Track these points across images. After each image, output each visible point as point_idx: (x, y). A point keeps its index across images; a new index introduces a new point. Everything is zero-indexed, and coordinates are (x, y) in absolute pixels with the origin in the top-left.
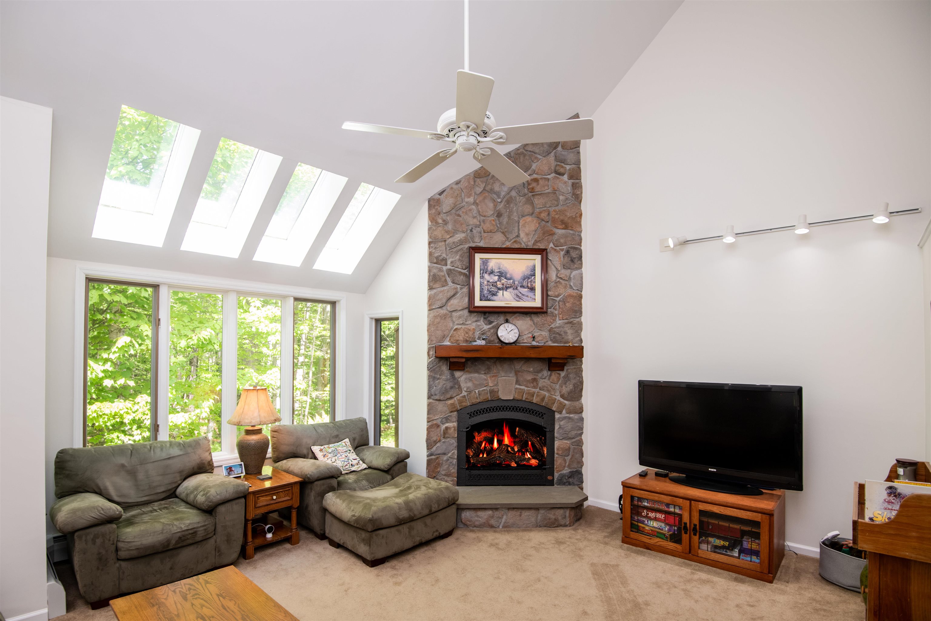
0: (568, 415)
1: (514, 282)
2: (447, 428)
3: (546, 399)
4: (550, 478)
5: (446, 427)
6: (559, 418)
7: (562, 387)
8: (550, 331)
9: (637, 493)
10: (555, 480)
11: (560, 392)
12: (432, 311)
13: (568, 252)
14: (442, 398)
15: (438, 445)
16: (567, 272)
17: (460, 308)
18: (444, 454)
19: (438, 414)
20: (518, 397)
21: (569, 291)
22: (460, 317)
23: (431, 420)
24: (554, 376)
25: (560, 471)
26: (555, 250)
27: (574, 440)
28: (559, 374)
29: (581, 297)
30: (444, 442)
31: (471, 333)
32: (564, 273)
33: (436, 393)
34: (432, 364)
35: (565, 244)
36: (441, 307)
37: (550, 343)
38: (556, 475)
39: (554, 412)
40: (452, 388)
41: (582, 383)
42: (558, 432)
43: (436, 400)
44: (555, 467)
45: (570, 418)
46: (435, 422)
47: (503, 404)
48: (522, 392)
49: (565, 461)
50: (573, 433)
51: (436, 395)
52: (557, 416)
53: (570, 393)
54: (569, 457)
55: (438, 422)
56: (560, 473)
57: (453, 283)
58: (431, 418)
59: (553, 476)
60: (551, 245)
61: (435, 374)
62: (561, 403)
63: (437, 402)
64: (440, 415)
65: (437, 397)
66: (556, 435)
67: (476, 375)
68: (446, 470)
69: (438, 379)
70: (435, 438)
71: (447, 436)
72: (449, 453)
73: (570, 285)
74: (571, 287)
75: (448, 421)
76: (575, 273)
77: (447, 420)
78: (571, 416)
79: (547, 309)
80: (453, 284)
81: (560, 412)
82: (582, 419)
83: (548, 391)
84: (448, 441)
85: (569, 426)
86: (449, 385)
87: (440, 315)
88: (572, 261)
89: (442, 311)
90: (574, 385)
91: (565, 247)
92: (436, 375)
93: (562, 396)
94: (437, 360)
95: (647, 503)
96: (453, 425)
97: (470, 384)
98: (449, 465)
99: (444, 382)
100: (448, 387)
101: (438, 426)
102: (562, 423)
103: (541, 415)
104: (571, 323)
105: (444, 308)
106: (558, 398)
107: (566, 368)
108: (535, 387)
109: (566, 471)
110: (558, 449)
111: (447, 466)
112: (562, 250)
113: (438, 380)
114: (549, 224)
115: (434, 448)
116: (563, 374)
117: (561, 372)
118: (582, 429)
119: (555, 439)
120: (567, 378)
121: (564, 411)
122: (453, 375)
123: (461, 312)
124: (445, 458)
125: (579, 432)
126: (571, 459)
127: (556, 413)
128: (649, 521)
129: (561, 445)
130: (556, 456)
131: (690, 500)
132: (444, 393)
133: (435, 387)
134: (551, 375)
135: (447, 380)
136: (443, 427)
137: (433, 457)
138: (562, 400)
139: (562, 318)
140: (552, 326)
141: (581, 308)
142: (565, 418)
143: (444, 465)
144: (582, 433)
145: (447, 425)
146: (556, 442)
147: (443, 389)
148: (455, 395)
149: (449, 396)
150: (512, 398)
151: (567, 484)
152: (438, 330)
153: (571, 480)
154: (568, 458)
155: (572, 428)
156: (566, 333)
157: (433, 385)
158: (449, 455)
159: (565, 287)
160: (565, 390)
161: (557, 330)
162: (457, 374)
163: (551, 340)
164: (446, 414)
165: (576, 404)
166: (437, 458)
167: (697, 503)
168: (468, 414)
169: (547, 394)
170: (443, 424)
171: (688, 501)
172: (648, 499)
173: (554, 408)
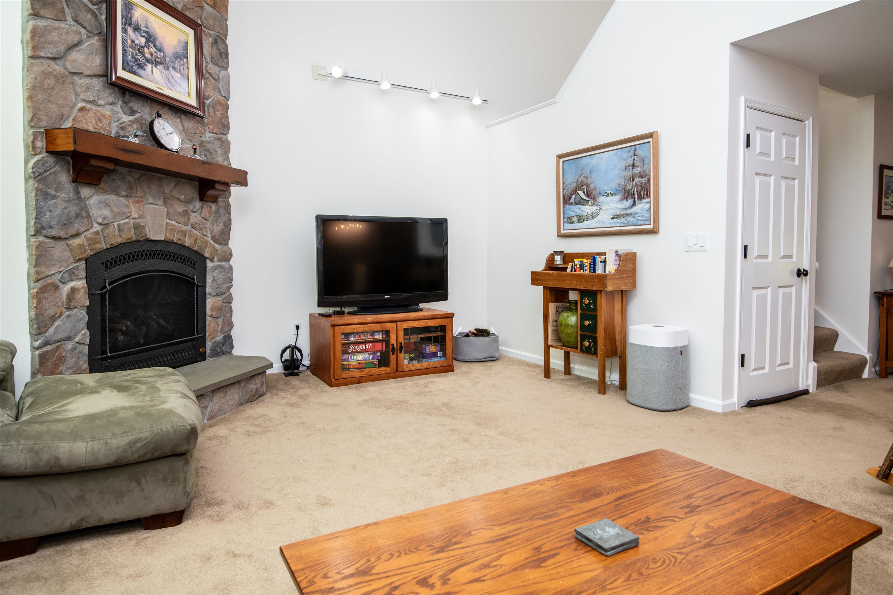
0: (219, 263)
1: (164, 56)
2: (73, 290)
3: (198, 241)
4: (203, 350)
5: (71, 288)
6: (211, 268)
7: (213, 225)
8: (201, 144)
10: (208, 351)
11: (212, 232)
12: (37, 61)
13: (216, 41)
14: (62, 234)
15: (58, 323)
16: (216, 69)
17: (88, 72)
18: (69, 338)
19: (55, 265)
20: (170, 237)
21: (218, 95)
22: (88, 88)
23: (43, 276)
24: (206, 209)
25: (214, 338)
26: (204, 31)
27: (224, 296)
28: (211, 207)
29: (228, 108)
30: (68, 317)
31: (106, 122)
32: (212, 67)
33: (53, 223)
34: (42, 165)
35: (213, 28)
36: (54, 59)
38: (208, 344)
39: (206, 258)
40: (78, 216)
41: (230, 221)
42: (212, 287)
43: (54, 238)
44: (208, 334)
45: (221, 267)
46: (50, 280)
47: (150, 247)
48: (173, 230)
49: (217, 323)
50: (224, 287)
51: (51, 227)
52: (209, 264)
53: (220, 233)
54: (222, 318)
55: (55, 279)
56: (213, 341)
57: (76, 21)
58: (43, 272)
59: (206, 347)
61: (48, 186)
62: (212, 247)
63: (53, 243)
64: (58, 266)
65: (54, 232)
66: (208, 289)
67: (113, 197)
68: (73, 367)
69: (54, 197)
70: (51, 312)
71: (73, 304)
72: (76, 335)
73: (219, 88)
74: (220, 91)
75: (73, 277)
76: (223, 73)
77: (72, 275)
78: (223, 263)
80: (74, 23)
81: (212, 259)
82: (231, 268)
83: (200, 230)
84: (76, 314)
85: (220, 279)
86: (73, 209)
87: (55, 73)
88: (220, 55)
89: (57, 68)
90: (224, 222)
91: (212, 33)
92: (49, 190)
93: (213, 238)
94: (51, 160)
96: (81, 284)
97: (106, 212)
98: (78, 358)
99: (65, 205)
100: (72, 214)
101: (56, 288)
102: (215, 273)
103: (192, 264)
104: (220, 139)
105: (59, 62)
106: (210, 239)
107: (218, 199)
108: (186, 224)
109: (219, 337)
110: (212, 310)
111: (75, 359)
113: (52, 199)
115: (52, 330)
116: (214, 207)
117: (212, 205)
118: (231, 280)
119: (207, 296)
120: (217, 212)
121: (215, 258)
122: (78, 193)
123: (88, 80)
124: (69, 345)
125: (229, 284)
126: (223, 320)
127: (208, 261)
129: (215, 303)
130: (208, 319)
132: (65, 224)
133: (48, 213)
134: (202, 208)
135: (69, 201)
136: (66, 289)
137: (49, 348)
138: (213, 243)
139: (212, 130)
140: (203, 138)
141: (228, 122)
142: (217, 267)
143: (67, 359)
144: (232, 286)
145: (72, 284)
146: (208, 301)
147: (65, 217)
148: (82, 229)
149: (73, 231)
150: (163, 238)
151: (220, 354)
152: (49, 101)
153: (222, 348)
154: (220, 320)
155: (224, 280)
156: (216, 152)
157: (45, 209)
158: (77, 339)
159: (213, 88)
160: (216, 229)
161: (207, 145)
162: (86, 191)
164: (69, 265)
165: (226, 247)
166: (58, 348)
167: (402, 322)
168: (103, 264)
169: (199, 234)
170: (64, 283)
171: (395, 324)
172: (353, 333)
173: (207, 255)
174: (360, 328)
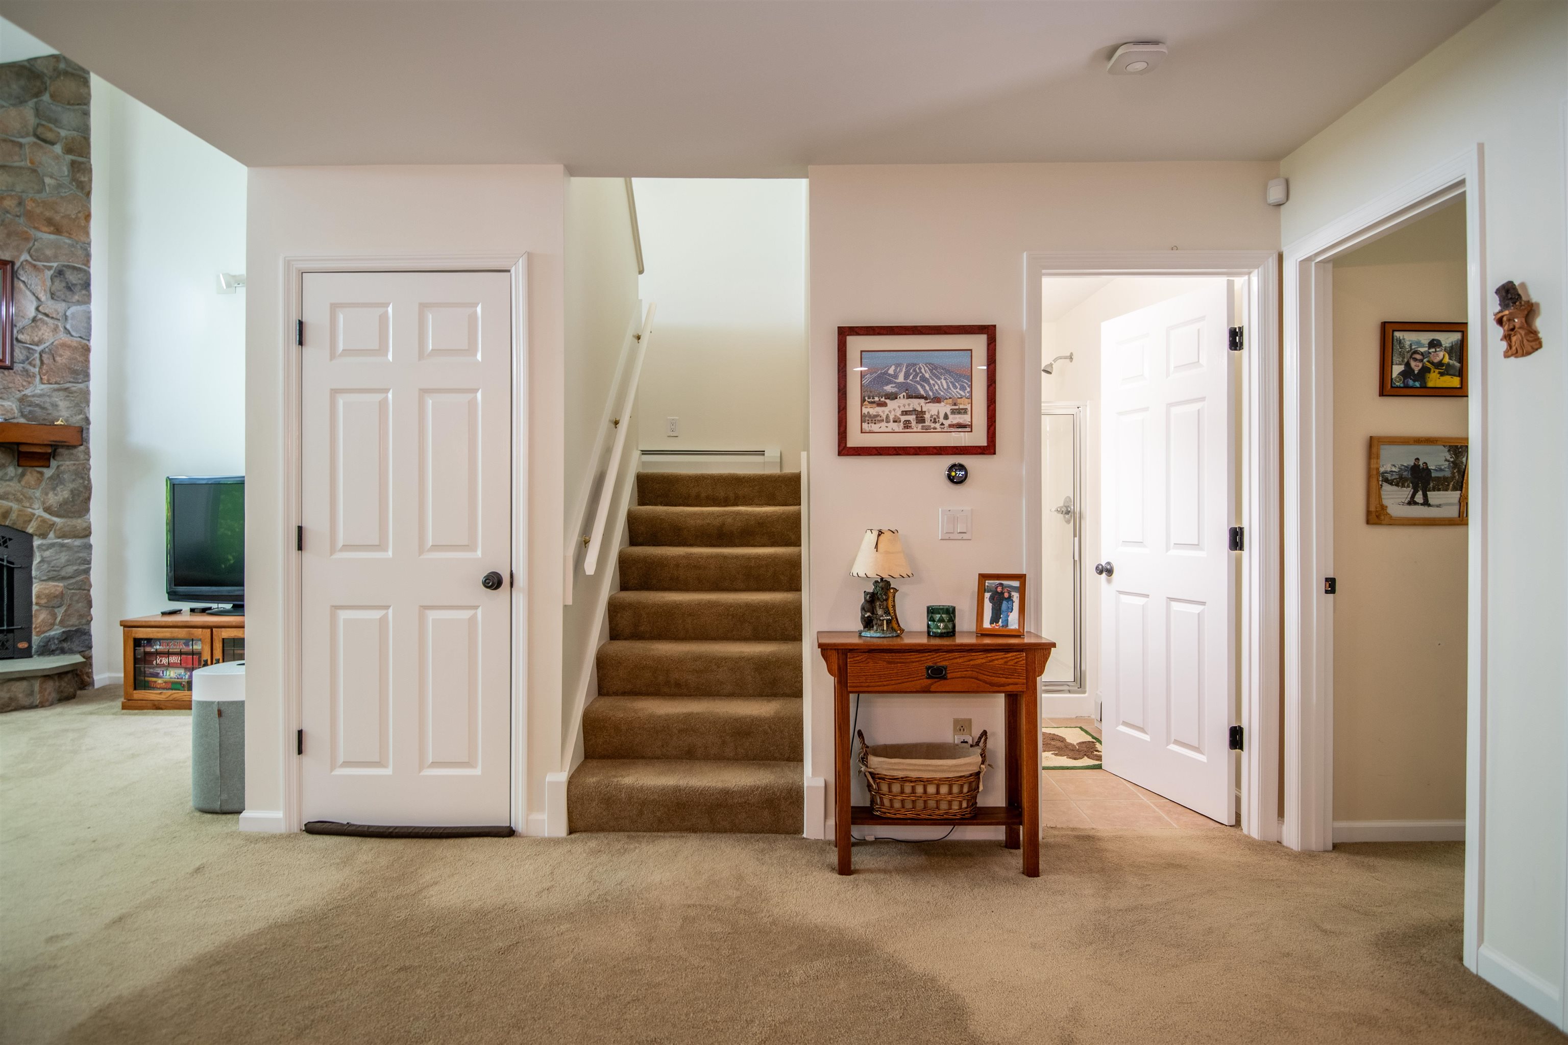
0: (59, 540)
3: (13, 516)
4: (23, 645)
6: (39, 547)
7: (47, 494)
8: (22, 400)
9: (141, 633)
10: (34, 647)
11: (44, 503)
13: (60, 273)
16: (61, 306)
21: (62, 337)
24: (31, 477)
25: (44, 632)
26: (35, 266)
27: (73, 581)
28: (42, 473)
29: (87, 350)
32: (50, 306)
35: (56, 257)
37: (22, 420)
38: (35, 639)
39: (31, 536)
41: (88, 488)
42: (38, 568)
44: (34, 626)
45: (63, 545)
49: (54, 616)
50: (70, 570)
52: (37, 542)
53: (65, 502)
54: (63, 609)
56: (43, 635)
59: (30, 642)
60: (25, 257)
62: (44, 521)
66: (34, 573)
73: (65, 328)
74: (68, 332)
76: (74, 309)
78: (66, 541)
79: (12, 362)
81: (44, 536)
82: (89, 547)
83: (19, 501)
85: (62, 560)
88: (69, 288)
90: (72, 491)
91: (55, 265)
93: (47, 510)
95: (160, 645)
102: (47, 554)
103: (1, 541)
104: (66, 389)
106: (39, 512)
107: (54, 463)
109: (57, 631)
110: (38, 597)
112: (50, 268)
114: (22, 220)
116: (48, 472)
117: (45, 470)
118: (88, 562)
119: (34, 580)
120: (57, 480)
121: (51, 535)
125: (83, 567)
126: (66, 611)
127: (35, 538)
128: (165, 672)
129: (45, 589)
130: (35, 608)
131: (211, 628)
134: (23, 475)
138: (46, 516)
139: (48, 380)
140: (28, 392)
141: (88, 367)
142: (52, 545)
144: (90, 569)
146: (34, 586)
151: (57, 651)
153: (65, 645)
154: (60, 613)
155: (68, 561)
156: (55, 406)
159: (55, 329)
160: (53, 499)
161: (37, 400)
163: (23, 415)
165: (79, 523)
167: (219, 629)
169: (15, 506)
171: (209, 630)
172: (159, 640)
173: (30, 530)
174: (158, 632)
